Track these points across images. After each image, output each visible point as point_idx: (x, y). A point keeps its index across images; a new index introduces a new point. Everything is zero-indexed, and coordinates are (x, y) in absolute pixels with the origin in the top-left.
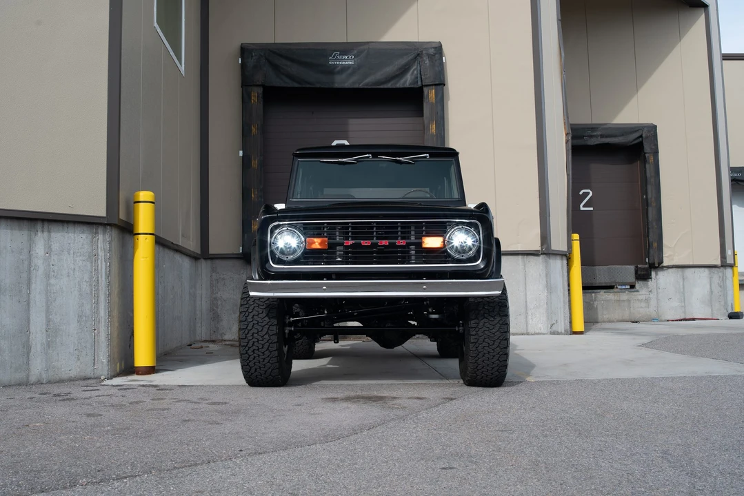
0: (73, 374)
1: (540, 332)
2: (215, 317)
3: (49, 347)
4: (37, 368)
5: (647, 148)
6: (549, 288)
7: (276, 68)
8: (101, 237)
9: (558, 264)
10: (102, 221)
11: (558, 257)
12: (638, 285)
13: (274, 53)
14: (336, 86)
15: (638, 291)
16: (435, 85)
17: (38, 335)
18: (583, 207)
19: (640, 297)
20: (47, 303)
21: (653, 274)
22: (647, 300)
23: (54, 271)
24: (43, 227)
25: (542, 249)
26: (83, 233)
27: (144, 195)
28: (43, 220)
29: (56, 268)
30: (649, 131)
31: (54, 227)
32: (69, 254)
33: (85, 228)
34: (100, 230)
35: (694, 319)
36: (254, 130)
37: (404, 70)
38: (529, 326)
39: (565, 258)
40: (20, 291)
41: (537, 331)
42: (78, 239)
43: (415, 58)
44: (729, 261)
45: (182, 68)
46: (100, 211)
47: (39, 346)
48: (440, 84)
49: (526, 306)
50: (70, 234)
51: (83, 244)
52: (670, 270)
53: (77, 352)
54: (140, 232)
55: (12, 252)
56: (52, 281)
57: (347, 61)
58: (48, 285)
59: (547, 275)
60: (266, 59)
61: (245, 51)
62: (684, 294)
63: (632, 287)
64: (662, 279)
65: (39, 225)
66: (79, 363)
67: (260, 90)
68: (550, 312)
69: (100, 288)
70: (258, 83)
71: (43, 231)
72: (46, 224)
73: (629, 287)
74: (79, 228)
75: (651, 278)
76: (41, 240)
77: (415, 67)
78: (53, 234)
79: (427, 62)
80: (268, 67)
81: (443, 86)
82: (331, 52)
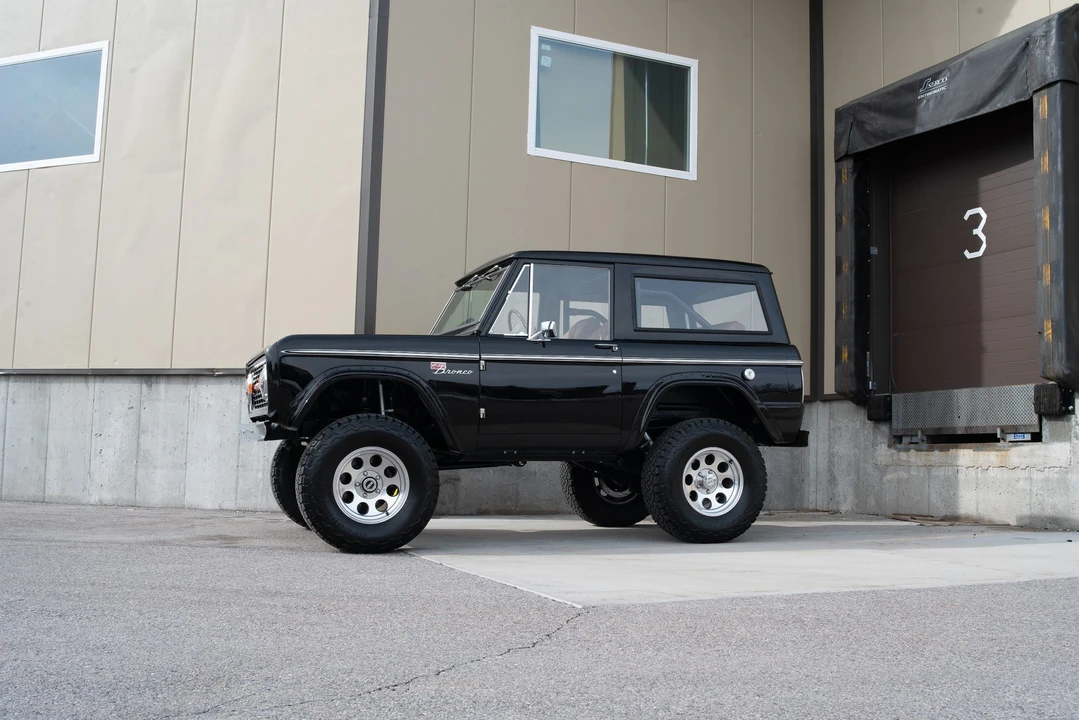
2: (832, 479)
16: (1047, 87)
36: (843, 220)
37: (1009, 76)
43: (1023, 52)
48: (1053, 83)
57: (938, 87)
60: (854, 118)
67: (850, 163)
79: (1035, 50)
80: (854, 128)
81: (1059, 84)
82: (922, 81)
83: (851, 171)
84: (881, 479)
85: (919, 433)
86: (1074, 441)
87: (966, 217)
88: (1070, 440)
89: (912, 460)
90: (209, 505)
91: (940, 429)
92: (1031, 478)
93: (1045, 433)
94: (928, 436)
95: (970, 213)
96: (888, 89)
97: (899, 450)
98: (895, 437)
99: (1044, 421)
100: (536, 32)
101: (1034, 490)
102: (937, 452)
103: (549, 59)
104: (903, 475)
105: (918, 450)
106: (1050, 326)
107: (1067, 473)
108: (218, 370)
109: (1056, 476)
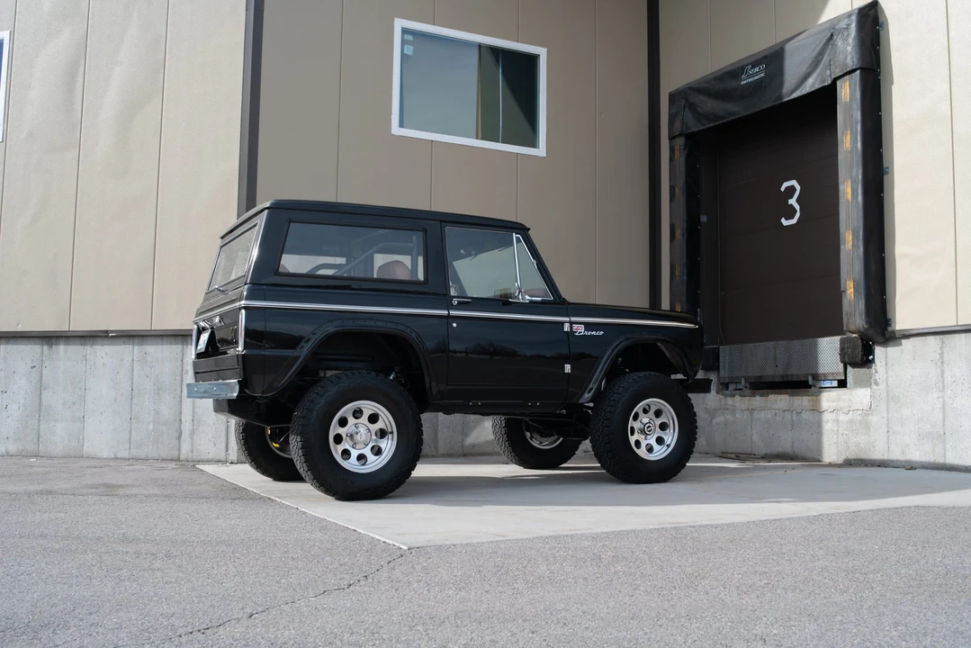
3: (193, 434)
4: (186, 449)
16: (849, 73)
36: (676, 191)
37: (815, 63)
43: (829, 41)
47: (187, 432)
57: (759, 74)
60: (686, 100)
67: (682, 141)
70: (680, 132)
77: (827, 55)
79: (838, 41)
80: (687, 110)
81: (858, 71)
82: (743, 68)
83: (682, 147)
84: (711, 422)
85: (743, 380)
86: (874, 387)
87: (783, 189)
88: (870, 386)
89: (737, 404)
90: (105, 454)
91: (761, 377)
92: (838, 420)
93: (849, 380)
94: (750, 383)
95: (786, 185)
96: (714, 75)
97: (726, 396)
98: (722, 384)
99: (849, 368)
100: (399, 24)
101: (841, 430)
102: (758, 398)
103: (411, 48)
104: (729, 417)
105: (742, 396)
106: (852, 285)
107: (868, 415)
108: (112, 332)
109: (859, 418)
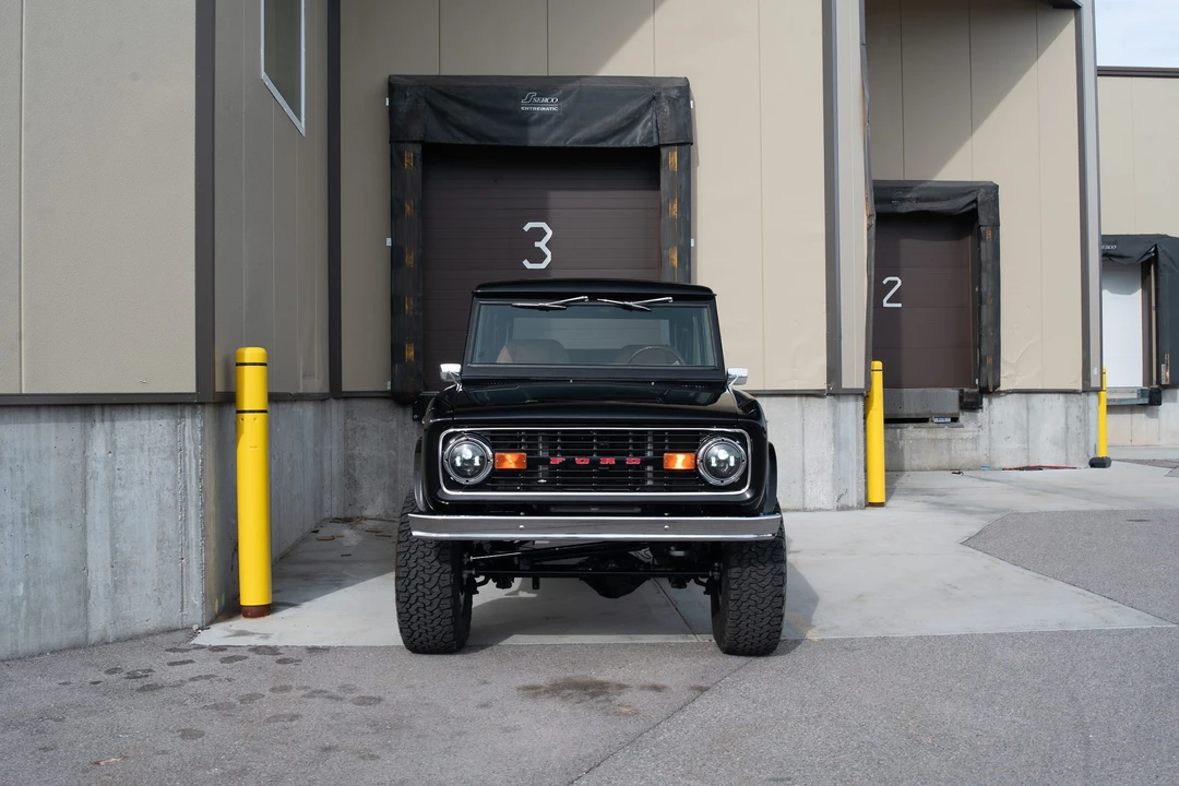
0: (151, 625)
1: (822, 506)
2: (351, 483)
3: (116, 591)
4: (100, 621)
5: (983, 219)
6: (838, 443)
7: (441, 115)
8: (188, 421)
9: (851, 408)
10: (189, 399)
11: (852, 398)
12: (963, 418)
13: (439, 92)
14: (532, 143)
15: (962, 426)
16: (678, 144)
17: (99, 576)
18: (888, 302)
19: (965, 435)
20: (111, 525)
21: (985, 401)
22: (975, 440)
23: (120, 479)
24: (103, 415)
25: (828, 387)
26: (162, 418)
27: (252, 354)
28: (103, 405)
29: (124, 473)
30: (987, 194)
31: (117, 413)
32: (142, 450)
33: (165, 411)
34: (188, 411)
35: (1040, 468)
36: (408, 208)
37: (633, 120)
38: (807, 500)
39: (860, 398)
40: (72, 512)
41: (818, 506)
42: (154, 429)
43: (649, 104)
44: (1095, 383)
45: (302, 126)
46: (187, 384)
47: (101, 590)
48: (686, 143)
49: (804, 471)
50: (143, 422)
51: (162, 435)
52: (1009, 396)
53: (156, 593)
54: (245, 409)
55: (59, 454)
56: (119, 493)
57: (548, 106)
58: (113, 499)
59: (835, 425)
60: (427, 101)
61: (394, 87)
62: (1028, 431)
63: (955, 420)
64: (997, 410)
65: (97, 412)
66: (160, 610)
67: (418, 149)
68: (838, 479)
69: (189, 497)
70: (414, 139)
71: (103, 421)
72: (107, 409)
73: (949, 420)
74: (156, 412)
75: (982, 408)
76: (101, 434)
77: (648, 117)
78: (118, 424)
79: (667, 109)
80: (430, 114)
82: (526, 92)
83: (419, 157)
87: (527, 228)
95: (531, 225)
